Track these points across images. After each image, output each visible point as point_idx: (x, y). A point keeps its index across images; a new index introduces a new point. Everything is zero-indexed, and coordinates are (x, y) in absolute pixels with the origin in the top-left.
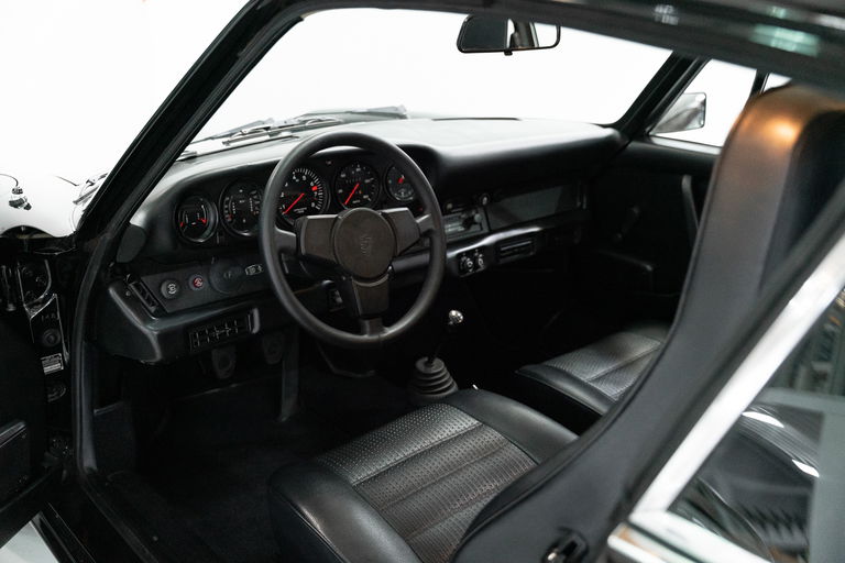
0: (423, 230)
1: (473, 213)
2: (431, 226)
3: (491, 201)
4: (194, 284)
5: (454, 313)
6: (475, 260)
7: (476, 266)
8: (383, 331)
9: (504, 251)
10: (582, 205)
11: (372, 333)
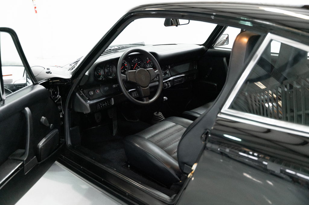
0: (157, 74)
1: (166, 71)
2: (159, 73)
3: (171, 67)
4: (97, 92)
5: (164, 97)
6: (168, 84)
7: (168, 86)
8: (149, 101)
9: (175, 82)
10: (195, 68)
11: (147, 101)
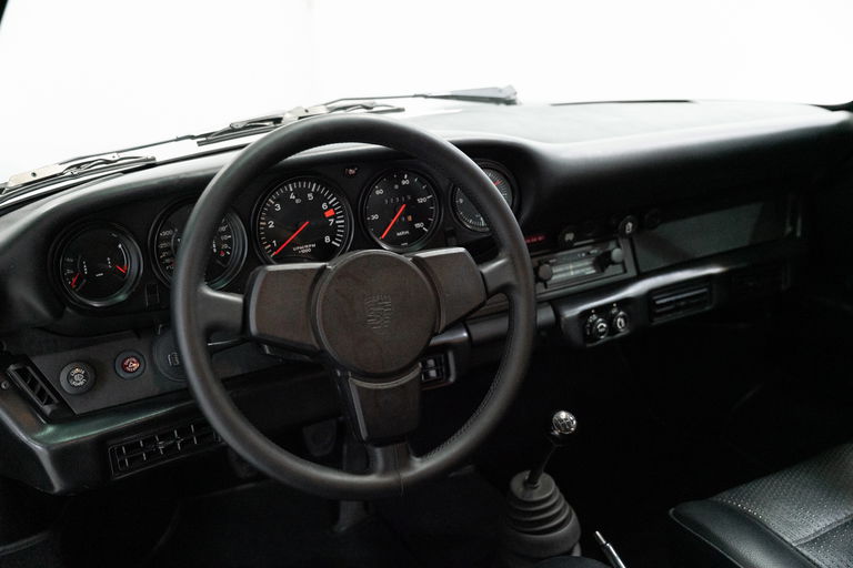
0: (492, 285)
1: (612, 245)
2: (509, 278)
3: (639, 228)
4: (124, 367)
6: (610, 321)
8: (406, 465)
9: (662, 305)
10: (794, 232)
11: (386, 471)
